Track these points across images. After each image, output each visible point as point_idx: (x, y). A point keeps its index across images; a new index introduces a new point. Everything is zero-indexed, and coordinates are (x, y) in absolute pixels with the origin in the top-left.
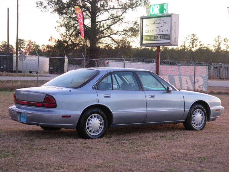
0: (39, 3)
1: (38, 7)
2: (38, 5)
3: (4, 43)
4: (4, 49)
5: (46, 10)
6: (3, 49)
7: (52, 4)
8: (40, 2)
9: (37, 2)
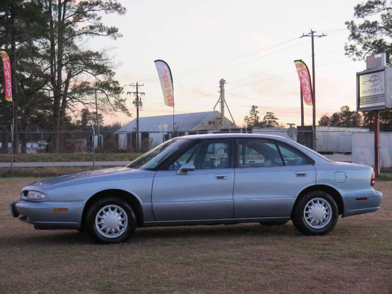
0: (349, 47)
1: (346, 54)
2: (348, 51)
3: (345, 109)
4: (345, 119)
5: (360, 57)
6: (343, 118)
7: (368, 48)
8: (351, 46)
9: (346, 47)
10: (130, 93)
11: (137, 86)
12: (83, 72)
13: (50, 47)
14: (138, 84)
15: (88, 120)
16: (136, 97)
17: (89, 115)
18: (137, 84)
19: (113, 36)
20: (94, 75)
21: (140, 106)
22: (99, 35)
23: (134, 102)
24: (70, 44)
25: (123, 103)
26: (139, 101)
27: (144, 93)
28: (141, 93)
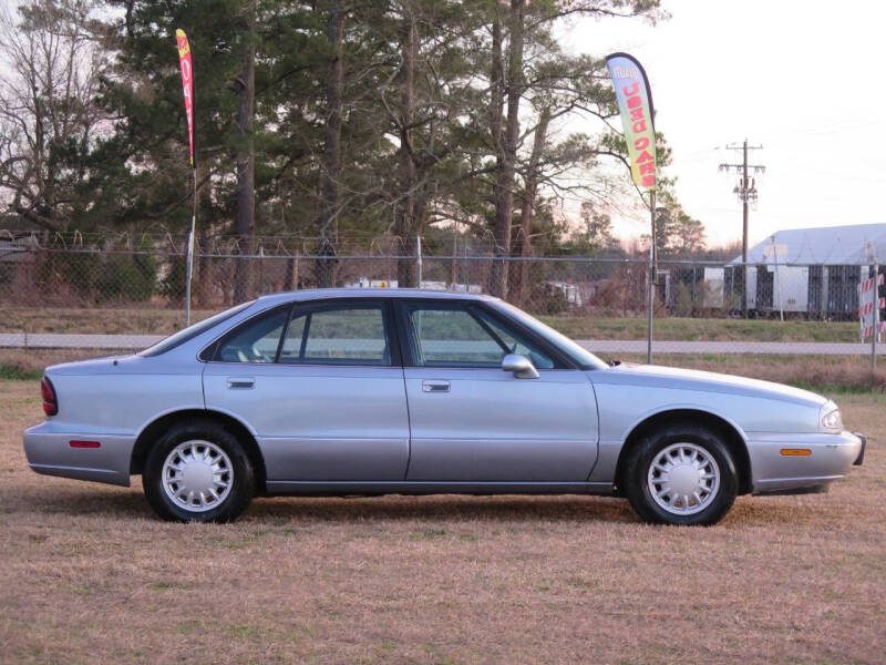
10: (727, 166)
11: (745, 148)
12: (575, 109)
13: (491, 46)
14: (748, 146)
15: (669, 234)
16: (742, 177)
17: (670, 221)
18: (745, 144)
19: (648, 16)
20: (603, 118)
21: (751, 200)
22: (613, 14)
23: (736, 190)
24: (544, 38)
25: (667, 188)
26: (750, 186)
27: (763, 168)
28: (756, 167)
